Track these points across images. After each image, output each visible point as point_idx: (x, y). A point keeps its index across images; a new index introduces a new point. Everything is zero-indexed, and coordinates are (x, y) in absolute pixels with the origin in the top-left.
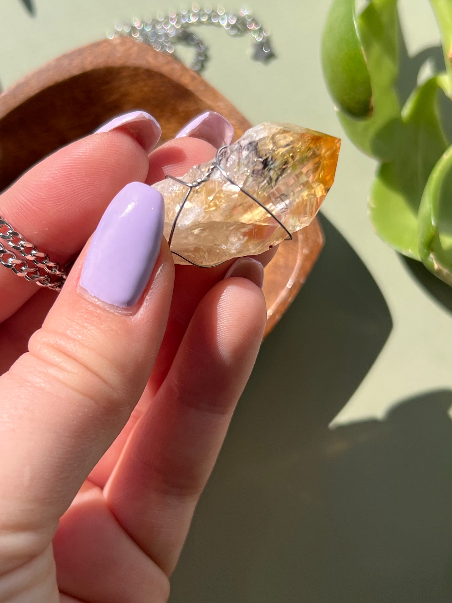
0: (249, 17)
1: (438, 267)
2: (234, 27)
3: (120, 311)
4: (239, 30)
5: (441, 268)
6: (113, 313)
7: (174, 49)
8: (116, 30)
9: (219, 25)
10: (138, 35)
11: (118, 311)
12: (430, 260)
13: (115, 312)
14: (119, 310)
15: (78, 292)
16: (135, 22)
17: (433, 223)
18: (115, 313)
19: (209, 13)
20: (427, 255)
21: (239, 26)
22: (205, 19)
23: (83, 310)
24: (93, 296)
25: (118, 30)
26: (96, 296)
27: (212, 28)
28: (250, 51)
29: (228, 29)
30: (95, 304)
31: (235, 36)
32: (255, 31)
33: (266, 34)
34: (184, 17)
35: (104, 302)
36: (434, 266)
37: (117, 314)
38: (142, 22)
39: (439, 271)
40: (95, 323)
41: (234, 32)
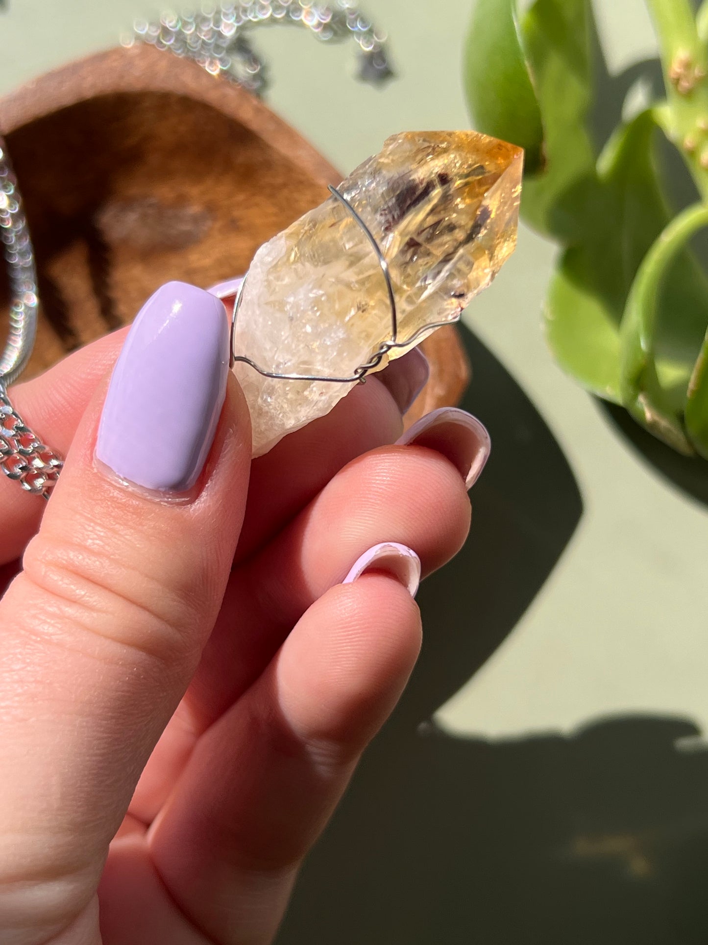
0: (352, 12)
1: (652, 415)
2: (326, 27)
3: (170, 500)
4: (335, 33)
5: (657, 418)
6: (158, 504)
7: (230, 64)
8: (136, 33)
9: (301, 24)
10: (172, 41)
11: (166, 499)
12: (638, 405)
13: (161, 501)
14: (168, 498)
15: (95, 470)
16: (166, 20)
17: (643, 345)
18: (162, 503)
19: (286, 5)
20: (634, 398)
21: (334, 26)
22: (279, 14)
23: (109, 503)
24: (122, 477)
25: (140, 32)
26: (128, 478)
27: (292, 29)
28: (352, 66)
29: (316, 31)
30: (127, 492)
31: (330, 42)
32: (359, 34)
33: (378, 38)
34: (245, 11)
35: (141, 486)
36: (644, 414)
37: (165, 504)
38: (180, 19)
39: (654, 425)
40: (130, 523)
41: (329, 35)
